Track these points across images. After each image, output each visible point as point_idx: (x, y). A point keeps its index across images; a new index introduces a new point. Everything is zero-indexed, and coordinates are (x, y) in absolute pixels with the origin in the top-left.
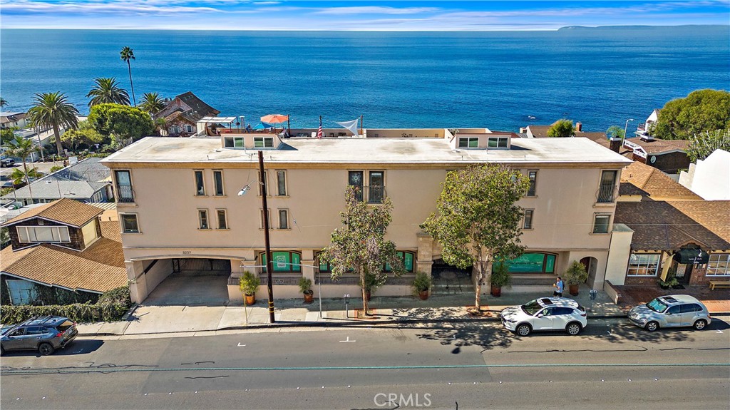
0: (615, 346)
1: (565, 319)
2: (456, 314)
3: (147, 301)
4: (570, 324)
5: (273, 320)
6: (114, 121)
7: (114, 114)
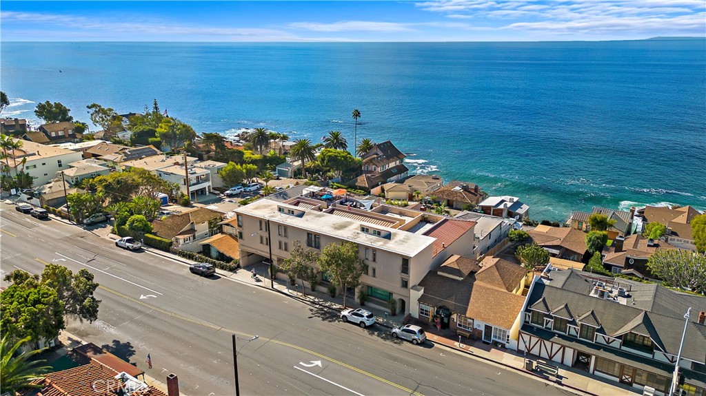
0: (370, 336)
1: (360, 319)
2: (334, 307)
3: (244, 268)
4: (361, 322)
5: (272, 287)
6: (329, 161)
7: (330, 156)
